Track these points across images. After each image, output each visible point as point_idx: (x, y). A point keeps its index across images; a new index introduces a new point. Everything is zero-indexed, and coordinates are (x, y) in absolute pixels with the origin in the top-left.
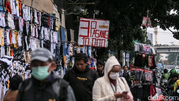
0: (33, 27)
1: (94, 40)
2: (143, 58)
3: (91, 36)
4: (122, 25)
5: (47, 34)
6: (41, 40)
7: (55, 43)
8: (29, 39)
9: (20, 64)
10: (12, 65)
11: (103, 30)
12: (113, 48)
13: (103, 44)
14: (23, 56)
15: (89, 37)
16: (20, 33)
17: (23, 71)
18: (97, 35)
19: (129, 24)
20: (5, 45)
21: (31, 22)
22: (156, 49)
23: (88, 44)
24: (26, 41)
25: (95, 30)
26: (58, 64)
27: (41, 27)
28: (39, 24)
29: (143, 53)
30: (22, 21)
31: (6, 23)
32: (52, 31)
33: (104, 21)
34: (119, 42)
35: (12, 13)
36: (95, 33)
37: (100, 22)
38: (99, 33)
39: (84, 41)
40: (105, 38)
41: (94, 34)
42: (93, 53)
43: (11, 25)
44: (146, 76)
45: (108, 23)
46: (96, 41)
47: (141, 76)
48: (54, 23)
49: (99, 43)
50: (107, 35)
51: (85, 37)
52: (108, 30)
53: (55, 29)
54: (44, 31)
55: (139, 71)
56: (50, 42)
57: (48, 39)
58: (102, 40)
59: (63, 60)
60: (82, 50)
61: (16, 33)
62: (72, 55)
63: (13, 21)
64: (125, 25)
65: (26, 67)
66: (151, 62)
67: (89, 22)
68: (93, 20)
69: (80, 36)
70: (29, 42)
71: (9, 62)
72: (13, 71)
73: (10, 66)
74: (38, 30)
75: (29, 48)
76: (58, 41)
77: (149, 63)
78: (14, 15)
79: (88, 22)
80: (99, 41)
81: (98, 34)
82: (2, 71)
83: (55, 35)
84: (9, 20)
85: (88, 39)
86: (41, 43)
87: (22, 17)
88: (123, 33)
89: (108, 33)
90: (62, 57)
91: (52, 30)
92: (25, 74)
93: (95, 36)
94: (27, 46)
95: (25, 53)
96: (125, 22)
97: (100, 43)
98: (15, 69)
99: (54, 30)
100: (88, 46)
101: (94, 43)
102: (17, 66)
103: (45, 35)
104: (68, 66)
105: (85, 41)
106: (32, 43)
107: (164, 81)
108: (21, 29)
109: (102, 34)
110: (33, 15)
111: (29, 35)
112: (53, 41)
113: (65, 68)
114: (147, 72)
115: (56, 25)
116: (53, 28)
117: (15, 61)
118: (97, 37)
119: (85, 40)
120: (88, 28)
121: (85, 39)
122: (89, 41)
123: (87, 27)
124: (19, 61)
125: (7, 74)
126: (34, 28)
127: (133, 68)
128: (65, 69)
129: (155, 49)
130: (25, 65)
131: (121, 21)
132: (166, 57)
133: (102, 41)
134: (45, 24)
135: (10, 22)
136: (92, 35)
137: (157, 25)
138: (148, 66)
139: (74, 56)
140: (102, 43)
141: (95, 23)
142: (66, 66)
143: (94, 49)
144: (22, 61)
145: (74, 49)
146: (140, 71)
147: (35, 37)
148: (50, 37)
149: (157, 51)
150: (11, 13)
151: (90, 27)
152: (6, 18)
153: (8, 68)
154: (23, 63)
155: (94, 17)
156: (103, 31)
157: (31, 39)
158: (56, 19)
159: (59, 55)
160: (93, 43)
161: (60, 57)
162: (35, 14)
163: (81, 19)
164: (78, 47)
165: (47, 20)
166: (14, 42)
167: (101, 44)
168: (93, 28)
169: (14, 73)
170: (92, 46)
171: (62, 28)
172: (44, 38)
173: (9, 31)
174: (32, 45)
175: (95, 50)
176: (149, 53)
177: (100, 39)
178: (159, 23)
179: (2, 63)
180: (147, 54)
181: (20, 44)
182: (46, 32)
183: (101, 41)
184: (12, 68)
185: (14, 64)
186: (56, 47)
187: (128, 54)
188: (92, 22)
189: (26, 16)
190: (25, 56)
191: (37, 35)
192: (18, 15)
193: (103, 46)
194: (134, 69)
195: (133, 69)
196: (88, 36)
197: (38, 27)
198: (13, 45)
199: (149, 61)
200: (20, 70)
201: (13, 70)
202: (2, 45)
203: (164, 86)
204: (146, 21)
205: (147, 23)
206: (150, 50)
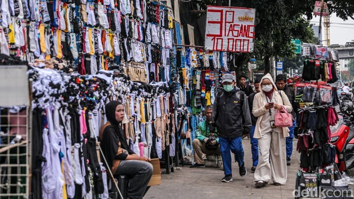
0: (135, 24)
1: (230, 41)
2: (316, 67)
3: (225, 36)
4: (272, 15)
5: (156, 34)
6: (147, 44)
7: (168, 48)
8: (130, 44)
9: (123, 83)
10: (112, 84)
11: (246, 23)
12: (259, 53)
13: (245, 47)
14: (123, 70)
15: (223, 37)
16: (116, 34)
17: (128, 92)
18: (235, 33)
19: (284, 12)
20: (97, 54)
21: (132, 16)
22: (337, 52)
23: (220, 49)
24: (126, 47)
25: (231, 25)
26: (174, 81)
27: (147, 23)
28: (143, 20)
29: (316, 58)
30: (119, 14)
31: (96, 20)
32: (163, 29)
33: (247, 10)
34: (267, 43)
35: (105, 4)
36: (232, 30)
37: (240, 12)
38: (239, 29)
39: (214, 43)
40: (249, 37)
41: (231, 32)
42: (230, 63)
43: (104, 22)
44: (321, 94)
45: (253, 13)
46: (235, 43)
47: (314, 94)
48: (166, 16)
49: (239, 45)
50: (251, 33)
51: (216, 38)
52: (253, 23)
53: (168, 26)
54: (151, 30)
55: (310, 88)
56: (161, 46)
57: (157, 43)
58: (244, 40)
59: (181, 74)
60: (211, 58)
61: (111, 35)
62: (195, 66)
63: (106, 16)
64: (277, 14)
65: (131, 87)
66: (329, 73)
67: (221, 11)
68: (228, 9)
69: (208, 35)
70: (130, 48)
71: (109, 80)
72: (114, 93)
73: (110, 86)
74: (143, 28)
75: (131, 57)
76: (173, 45)
77: (326, 74)
78: (107, 6)
79: (220, 13)
80: (238, 43)
81: (237, 32)
82: (101, 92)
83: (168, 35)
84: (101, 14)
85: (221, 40)
86: (147, 49)
87: (119, 9)
88: (274, 28)
89: (253, 30)
90: (179, 70)
91: (164, 27)
92: (130, 97)
93: (233, 35)
94: (128, 55)
95: (125, 65)
96: (278, 10)
97: (240, 47)
98: (117, 90)
99: (166, 27)
100: (221, 52)
101: (231, 47)
102: (119, 85)
103: (153, 36)
104: (190, 85)
105: (216, 44)
106: (134, 49)
107: (346, 103)
108: (118, 28)
109: (244, 31)
110: (134, 5)
111: (129, 36)
112: (166, 45)
113: (185, 88)
114: (323, 88)
115: (169, 19)
116: (165, 24)
117: (116, 78)
118: (235, 36)
119: (216, 42)
120: (221, 23)
121: (216, 40)
122: (222, 43)
123: (220, 21)
124: (122, 78)
125: (107, 97)
126: (136, 26)
127: (300, 83)
128: (185, 90)
129: (335, 52)
130: (129, 83)
131: (270, 8)
132: (346, 66)
133: (244, 42)
134: (152, 19)
135: (102, 18)
136: (227, 33)
137: (332, 11)
138: (324, 79)
139: (199, 68)
140: (243, 46)
141: (232, 13)
142: (187, 84)
143: (231, 56)
144: (125, 78)
145: (199, 57)
146: (311, 86)
147: (138, 40)
148: (160, 38)
149: (339, 55)
150: (103, 4)
151: (224, 21)
152: (96, 11)
153: (107, 89)
154: (128, 81)
155: (230, 4)
156: (245, 26)
157: (133, 42)
158: (168, 9)
159: (175, 67)
160: (229, 47)
161: (177, 71)
162: (137, 3)
163: (209, 8)
164: (205, 53)
165: (155, 11)
166: (109, 48)
167: (242, 48)
168: (229, 23)
169: (116, 96)
170: (227, 52)
171: (176, 23)
172: (152, 41)
173: (101, 32)
174: (134, 52)
175: (233, 57)
176: (325, 59)
177: (241, 40)
178: (335, 7)
179: (100, 81)
180: (323, 61)
181: (118, 52)
182: (155, 31)
183: (242, 43)
184: (113, 88)
185: (115, 83)
186: (170, 55)
187: (281, 61)
188: (226, 11)
189: (125, 6)
190: (125, 70)
191: (141, 36)
192: (113, 6)
193: (245, 50)
194: (303, 85)
195: (299, 85)
196: (221, 35)
197: (142, 23)
198: (108, 53)
199: (326, 71)
200: (123, 91)
201: (114, 91)
202: (91, 53)
203: (347, 112)
204: (320, 8)
205: (322, 11)
206: (328, 53)
